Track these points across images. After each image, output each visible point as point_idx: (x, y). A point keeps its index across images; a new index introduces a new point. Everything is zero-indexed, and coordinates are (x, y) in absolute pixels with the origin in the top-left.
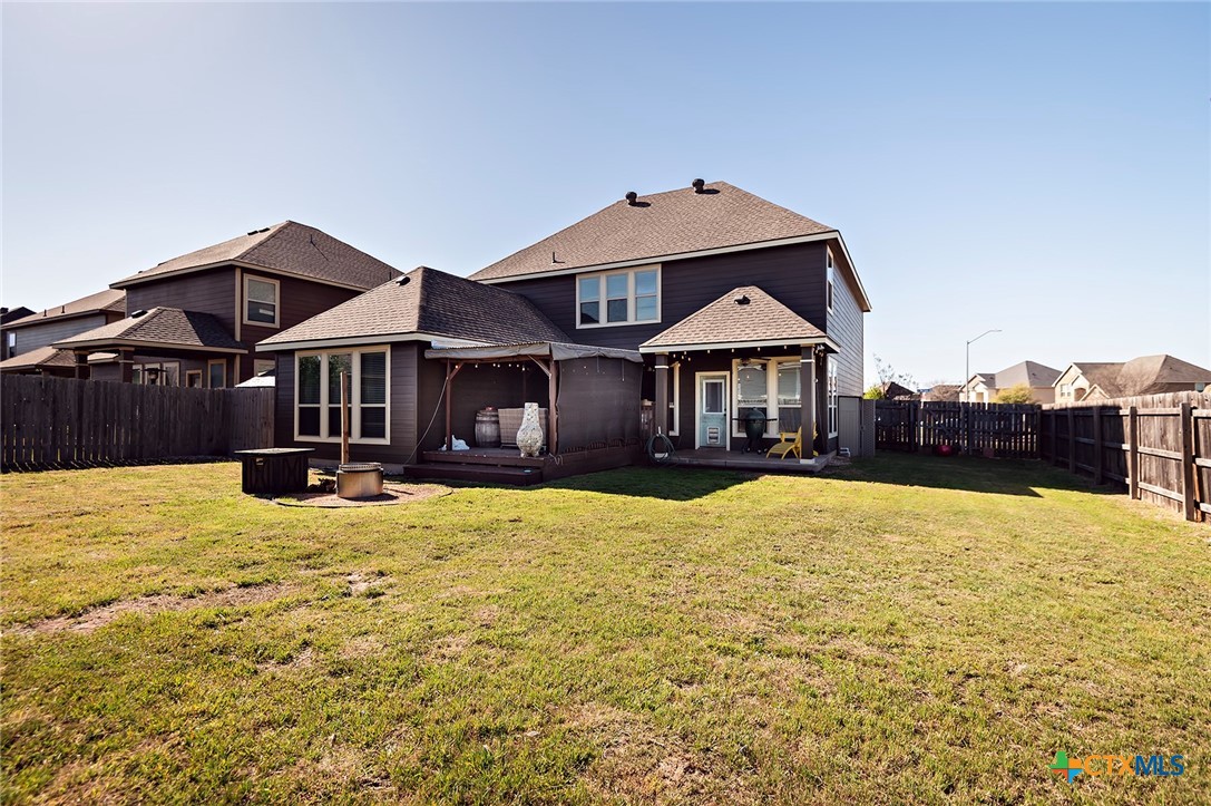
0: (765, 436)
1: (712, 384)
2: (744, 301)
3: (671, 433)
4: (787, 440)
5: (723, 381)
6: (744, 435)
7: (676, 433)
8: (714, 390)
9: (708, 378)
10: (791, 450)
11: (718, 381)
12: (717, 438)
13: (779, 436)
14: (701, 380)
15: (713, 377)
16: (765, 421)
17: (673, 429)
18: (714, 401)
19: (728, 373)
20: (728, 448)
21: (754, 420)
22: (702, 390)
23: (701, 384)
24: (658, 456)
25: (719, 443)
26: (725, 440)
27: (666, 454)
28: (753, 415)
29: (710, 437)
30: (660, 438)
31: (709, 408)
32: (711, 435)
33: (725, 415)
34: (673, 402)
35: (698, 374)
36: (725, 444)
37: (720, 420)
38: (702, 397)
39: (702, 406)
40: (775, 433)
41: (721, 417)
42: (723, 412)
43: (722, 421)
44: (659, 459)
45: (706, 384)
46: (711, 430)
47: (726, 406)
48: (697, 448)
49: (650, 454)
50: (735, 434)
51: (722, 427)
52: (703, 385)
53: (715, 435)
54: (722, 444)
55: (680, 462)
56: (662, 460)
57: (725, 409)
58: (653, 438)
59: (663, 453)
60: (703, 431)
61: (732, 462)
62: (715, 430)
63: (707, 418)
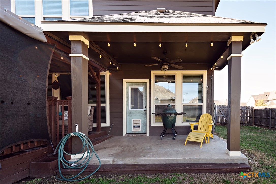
3: (102, 125)
4: (195, 128)
5: (143, 86)
6: (161, 124)
7: (107, 124)
9: (132, 84)
11: (140, 87)
12: (139, 127)
13: (187, 124)
14: (127, 85)
15: (136, 84)
17: (104, 122)
19: (147, 81)
20: (148, 134)
22: (128, 93)
23: (127, 88)
24: (75, 157)
25: (141, 130)
26: (145, 128)
27: (86, 153)
28: (169, 110)
29: (134, 127)
30: (76, 137)
31: (133, 106)
32: (135, 125)
33: (146, 111)
34: (104, 101)
35: (125, 81)
36: (145, 131)
37: (141, 115)
38: (128, 98)
39: (128, 105)
40: (181, 123)
41: (142, 112)
42: (144, 109)
43: (143, 115)
44: (75, 163)
45: (131, 88)
46: (135, 122)
47: (146, 104)
48: (124, 135)
49: (60, 158)
50: (153, 124)
51: (143, 119)
52: (128, 89)
53: (138, 125)
54: (143, 132)
55: (102, 163)
56: (78, 162)
57: (146, 107)
58: (67, 137)
59: (82, 153)
60: (129, 122)
61: (162, 160)
62: (138, 122)
63: (132, 113)
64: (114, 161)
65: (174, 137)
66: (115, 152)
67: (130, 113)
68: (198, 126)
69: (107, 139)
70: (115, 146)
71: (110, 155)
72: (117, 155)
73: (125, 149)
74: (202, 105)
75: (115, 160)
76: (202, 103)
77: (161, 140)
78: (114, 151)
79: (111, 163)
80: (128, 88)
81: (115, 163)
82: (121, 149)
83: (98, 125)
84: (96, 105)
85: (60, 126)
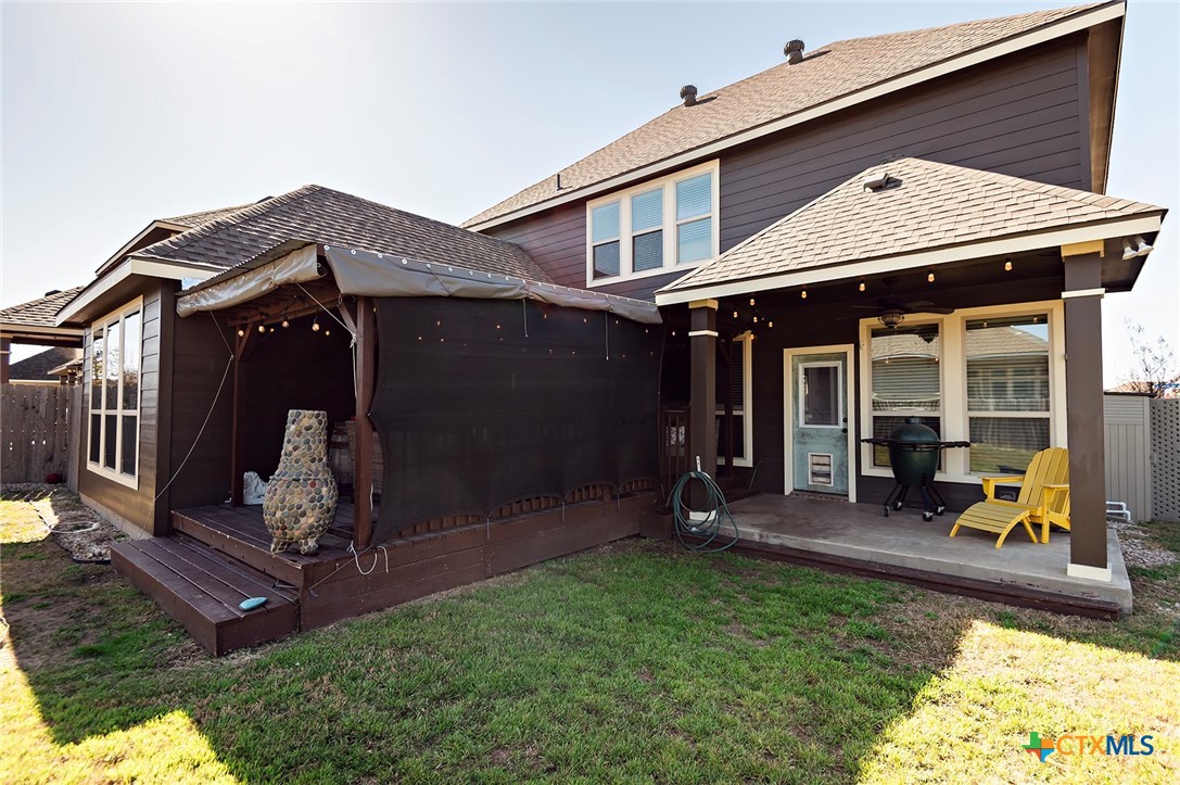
0: (939, 477)
1: (820, 370)
2: (889, 183)
3: (737, 462)
4: (1000, 492)
5: (839, 364)
6: (888, 473)
7: (747, 461)
8: (822, 382)
9: (807, 358)
10: (1020, 524)
11: (831, 364)
12: (828, 475)
13: (974, 479)
14: (795, 362)
15: (819, 358)
16: (937, 448)
17: (741, 454)
18: (823, 404)
19: (849, 348)
20: (853, 498)
21: (914, 445)
22: (796, 382)
23: (795, 371)
24: (697, 516)
25: (832, 485)
26: (844, 480)
27: (714, 513)
28: (910, 432)
29: (815, 474)
30: (699, 480)
31: (810, 416)
32: (817, 468)
33: (845, 431)
34: (740, 403)
35: (789, 354)
36: (845, 488)
37: (834, 441)
38: (796, 397)
39: (797, 413)
40: (965, 474)
41: (836, 435)
42: (841, 425)
43: (839, 444)
44: (696, 526)
45: (806, 370)
46: (816, 460)
47: (846, 412)
48: (787, 492)
49: (677, 513)
50: (867, 470)
51: (838, 453)
52: (797, 373)
53: (825, 469)
54: (839, 489)
55: (740, 537)
56: (701, 527)
57: (845, 420)
58: (684, 479)
59: (706, 512)
60: (801, 460)
61: (863, 551)
62: (826, 460)
63: (809, 436)
64: (761, 536)
65: (928, 514)
66: (764, 522)
67: (801, 436)
68: (1019, 489)
69: (747, 496)
70: (764, 512)
71: (753, 526)
72: (768, 527)
73: (786, 520)
74: (1047, 416)
75: (765, 534)
76: (1048, 410)
77: (886, 515)
78: (763, 519)
79: (757, 538)
80: (797, 369)
81: (763, 540)
82: (777, 519)
83: (729, 462)
84: (723, 413)
85: (674, 459)
